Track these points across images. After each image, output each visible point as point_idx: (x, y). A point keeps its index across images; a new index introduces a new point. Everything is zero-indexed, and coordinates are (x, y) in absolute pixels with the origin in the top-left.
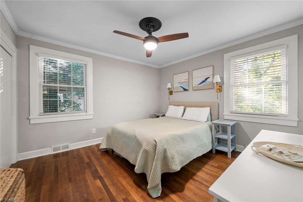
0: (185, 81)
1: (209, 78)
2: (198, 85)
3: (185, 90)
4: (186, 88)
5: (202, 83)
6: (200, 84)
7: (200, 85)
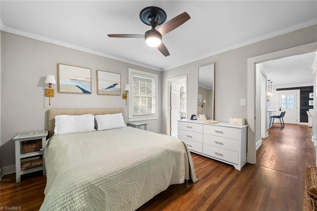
0: (85, 80)
1: (117, 84)
2: (105, 89)
3: (85, 92)
4: (86, 89)
5: (110, 88)
6: (108, 88)
7: (107, 90)
